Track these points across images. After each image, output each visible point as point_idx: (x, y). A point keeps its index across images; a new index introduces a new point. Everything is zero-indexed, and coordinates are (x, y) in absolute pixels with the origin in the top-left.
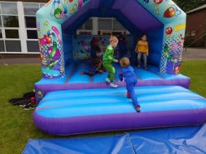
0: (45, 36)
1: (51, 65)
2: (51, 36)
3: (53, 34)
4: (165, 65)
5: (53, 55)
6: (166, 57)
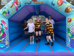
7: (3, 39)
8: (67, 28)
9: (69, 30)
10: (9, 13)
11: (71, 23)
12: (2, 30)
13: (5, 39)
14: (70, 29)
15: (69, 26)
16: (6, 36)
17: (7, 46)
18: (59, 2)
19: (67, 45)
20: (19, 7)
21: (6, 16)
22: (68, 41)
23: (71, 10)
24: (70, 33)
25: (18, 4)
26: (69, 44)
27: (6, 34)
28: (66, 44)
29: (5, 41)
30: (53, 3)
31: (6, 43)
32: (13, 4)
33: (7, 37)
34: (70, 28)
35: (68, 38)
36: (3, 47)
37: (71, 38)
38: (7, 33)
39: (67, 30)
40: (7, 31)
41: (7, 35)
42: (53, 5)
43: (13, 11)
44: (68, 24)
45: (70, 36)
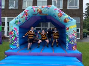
0: (11, 31)
1: (12, 43)
2: (13, 31)
3: (14, 30)
4: (68, 45)
5: (14, 39)
6: (67, 41)
7: (15, 42)
10: (20, 22)
11: (69, 30)
12: (15, 35)
14: (68, 35)
15: (67, 33)
17: (18, 48)
18: (59, 14)
20: (28, 17)
21: (18, 24)
23: (68, 21)
24: (68, 38)
25: (27, 15)
27: (17, 38)
28: (66, 48)
29: (17, 43)
30: (55, 15)
31: (17, 45)
32: (24, 15)
33: (18, 40)
36: (15, 48)
37: (69, 42)
39: (66, 36)
40: (18, 36)
42: (54, 17)
43: (23, 20)
44: (67, 31)
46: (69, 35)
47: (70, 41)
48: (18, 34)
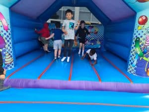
8: (134, 36)
9: (138, 41)
13: (5, 51)
14: (141, 39)
15: (140, 32)
16: (6, 46)
17: (8, 66)
19: (129, 71)
22: (132, 63)
24: (140, 46)
26: (133, 68)
27: (6, 41)
28: (126, 69)
29: (5, 55)
31: (6, 60)
33: (9, 47)
34: (141, 37)
35: (133, 57)
37: (139, 57)
38: (8, 39)
39: (134, 41)
40: (7, 34)
41: (9, 43)
44: (139, 28)
45: (139, 53)
46: (144, 37)
47: (144, 53)
48: (6, 29)
